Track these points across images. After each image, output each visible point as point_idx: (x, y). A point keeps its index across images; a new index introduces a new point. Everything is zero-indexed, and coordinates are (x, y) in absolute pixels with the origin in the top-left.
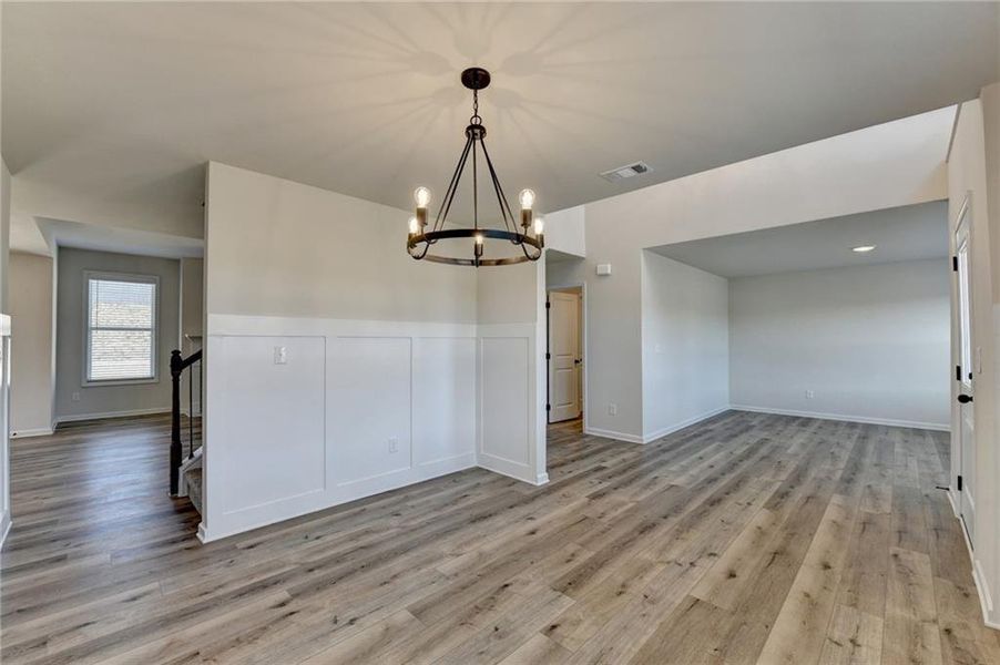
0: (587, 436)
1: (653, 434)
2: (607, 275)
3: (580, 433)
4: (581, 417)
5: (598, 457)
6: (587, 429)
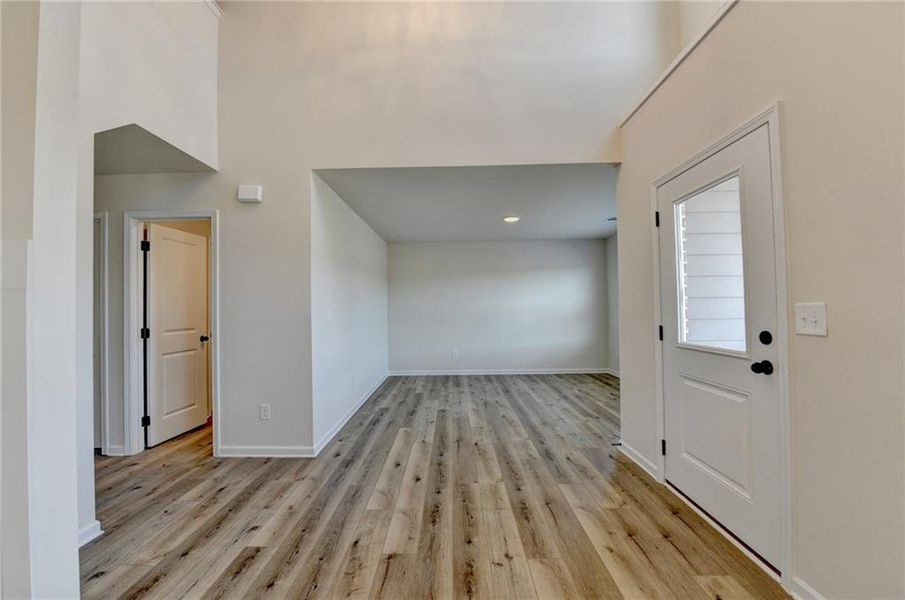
0: (221, 462)
1: (326, 435)
2: (256, 202)
3: (209, 462)
4: (209, 423)
5: (239, 521)
6: (221, 449)
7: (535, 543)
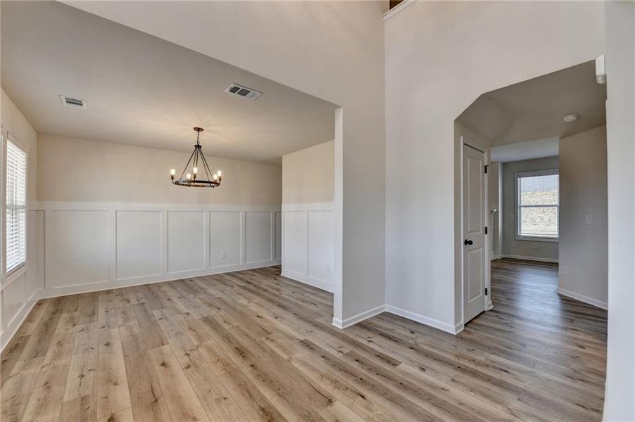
7: (247, 391)
